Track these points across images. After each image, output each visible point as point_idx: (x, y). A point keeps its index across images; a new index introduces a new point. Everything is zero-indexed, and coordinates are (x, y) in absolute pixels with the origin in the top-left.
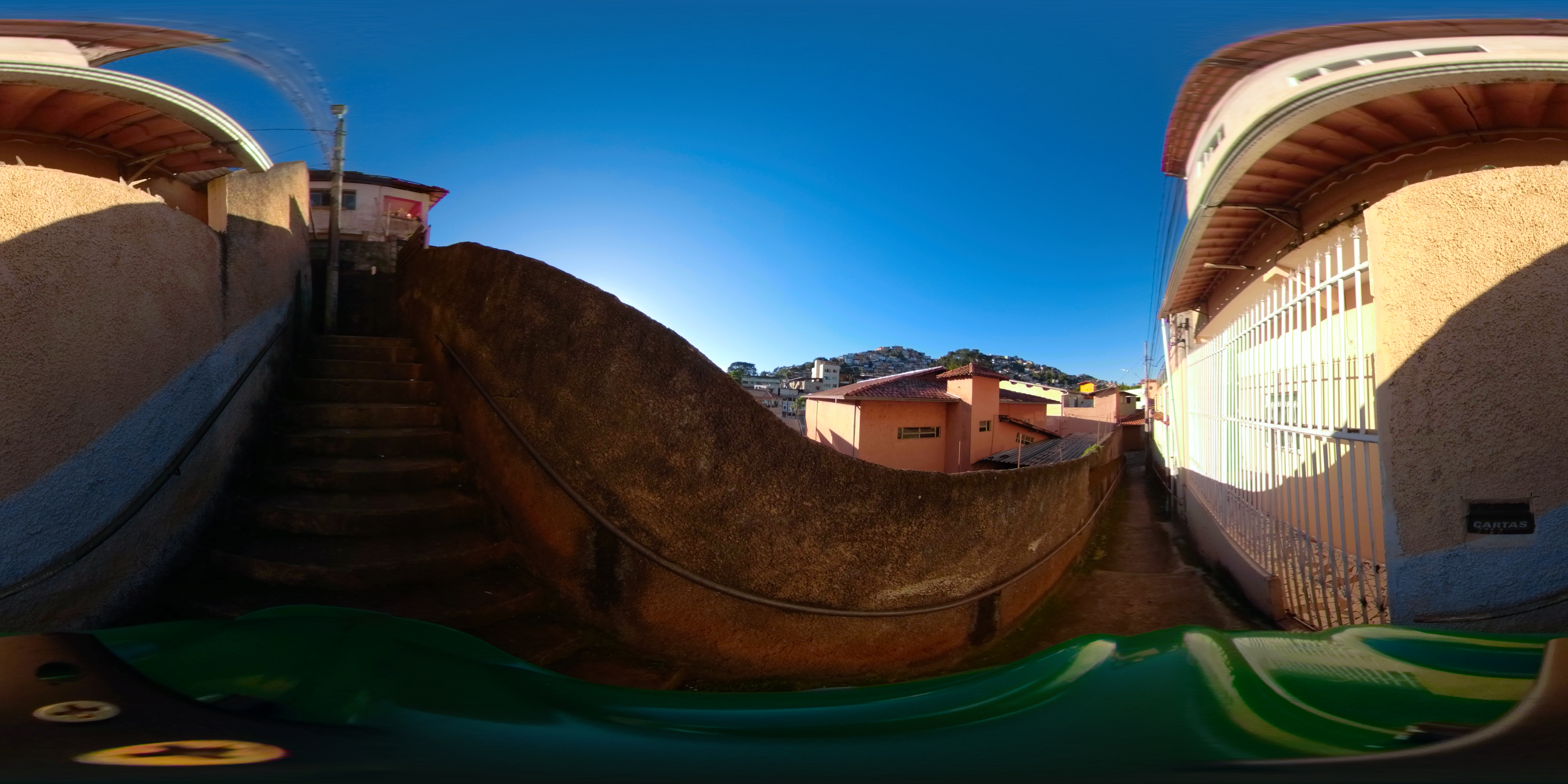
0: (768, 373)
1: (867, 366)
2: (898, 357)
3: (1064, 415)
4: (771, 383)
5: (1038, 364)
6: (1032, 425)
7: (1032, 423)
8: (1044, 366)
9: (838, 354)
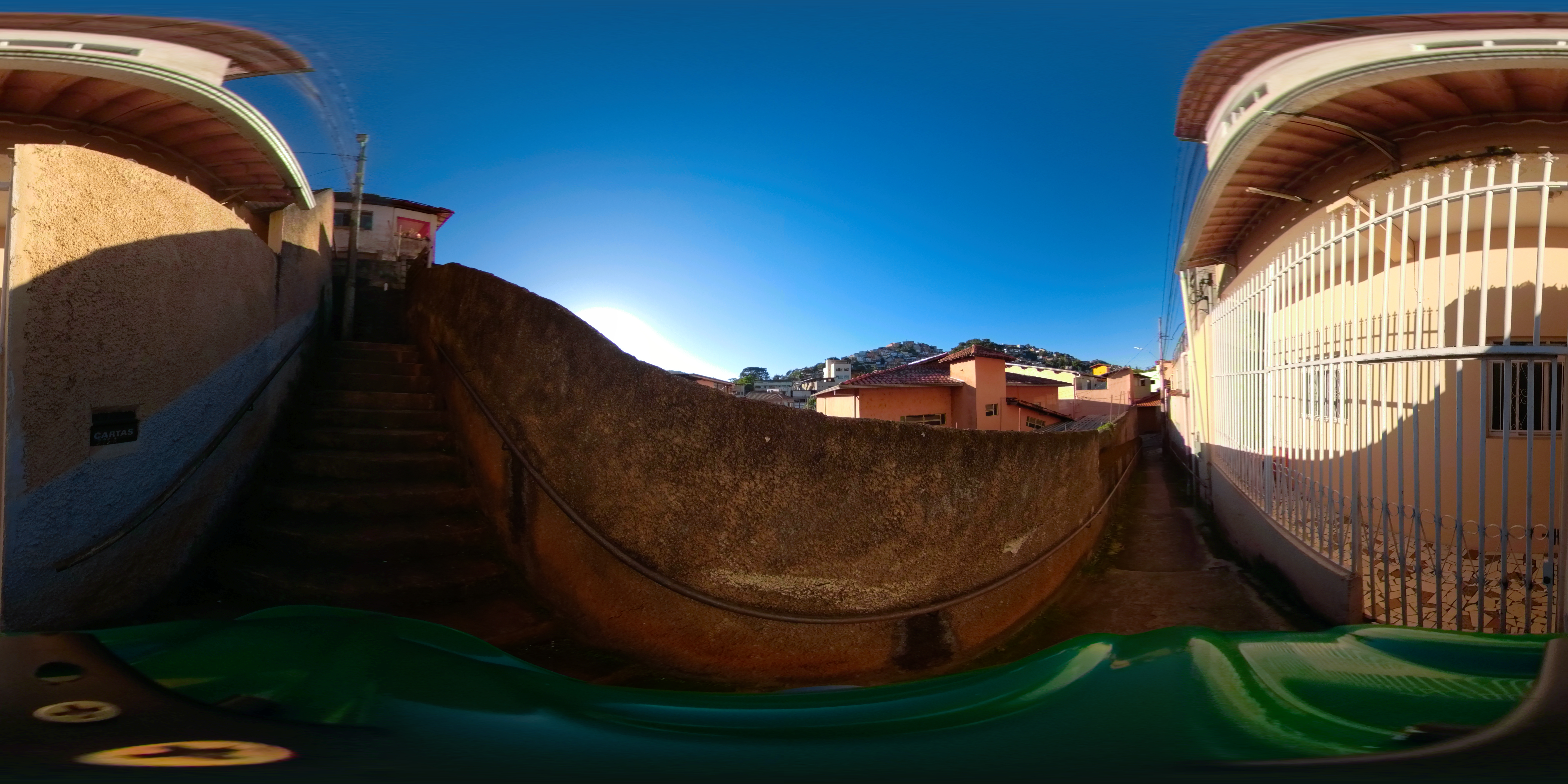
0: (780, 377)
1: (879, 363)
2: (910, 352)
3: (1076, 398)
4: (783, 386)
5: (1051, 351)
6: (1042, 408)
7: (1043, 405)
8: (1056, 353)
9: (850, 353)
